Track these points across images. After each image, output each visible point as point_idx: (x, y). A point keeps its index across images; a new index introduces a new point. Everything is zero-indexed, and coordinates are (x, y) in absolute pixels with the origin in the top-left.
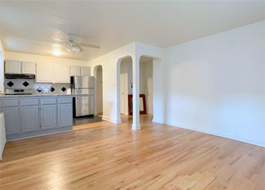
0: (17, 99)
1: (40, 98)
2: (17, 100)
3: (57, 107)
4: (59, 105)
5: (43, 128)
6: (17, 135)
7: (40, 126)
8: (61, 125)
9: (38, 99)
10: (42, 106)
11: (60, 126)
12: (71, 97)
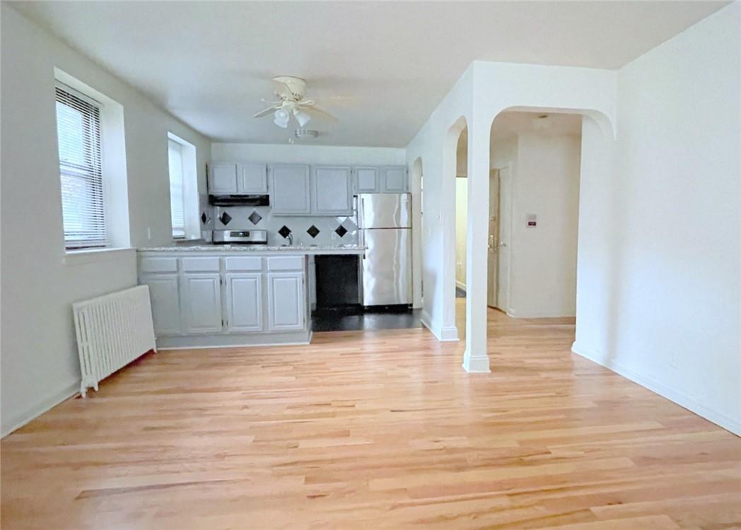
0: (175, 256)
1: (223, 256)
2: (175, 258)
3: (263, 279)
4: (269, 275)
5: (232, 329)
6: (179, 338)
7: (225, 323)
8: (274, 325)
9: (219, 256)
10: (228, 276)
11: (271, 328)
12: (300, 255)
